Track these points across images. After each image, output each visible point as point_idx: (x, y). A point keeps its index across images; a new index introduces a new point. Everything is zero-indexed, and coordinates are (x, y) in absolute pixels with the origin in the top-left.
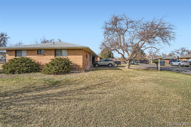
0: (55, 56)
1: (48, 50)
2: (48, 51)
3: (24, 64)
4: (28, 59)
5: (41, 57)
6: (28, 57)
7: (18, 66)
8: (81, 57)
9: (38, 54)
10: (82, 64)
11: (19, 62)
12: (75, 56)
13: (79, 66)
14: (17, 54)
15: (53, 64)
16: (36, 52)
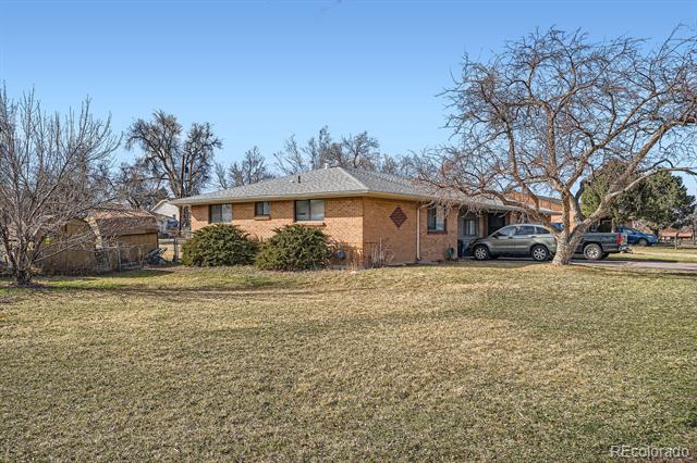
0: (296, 220)
1: (278, 202)
2: (277, 206)
3: (222, 242)
4: (232, 229)
5: (263, 223)
6: (234, 223)
7: (208, 247)
8: (359, 221)
9: (256, 214)
10: (360, 246)
11: (211, 237)
12: (344, 219)
13: (352, 250)
14: (214, 216)
15: (275, 243)
16: (252, 208)
